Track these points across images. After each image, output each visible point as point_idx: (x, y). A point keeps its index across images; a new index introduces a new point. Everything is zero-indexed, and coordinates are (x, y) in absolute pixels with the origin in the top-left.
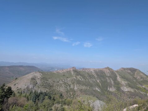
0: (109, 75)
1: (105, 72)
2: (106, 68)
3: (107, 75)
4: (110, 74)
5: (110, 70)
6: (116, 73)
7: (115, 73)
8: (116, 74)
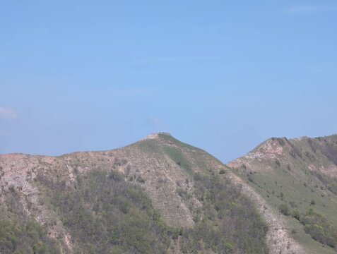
0: (189, 222)
1: (148, 187)
2: (147, 146)
3: (167, 220)
4: (199, 204)
5: (188, 168)
6: (248, 190)
7: (236, 193)
8: (247, 202)
